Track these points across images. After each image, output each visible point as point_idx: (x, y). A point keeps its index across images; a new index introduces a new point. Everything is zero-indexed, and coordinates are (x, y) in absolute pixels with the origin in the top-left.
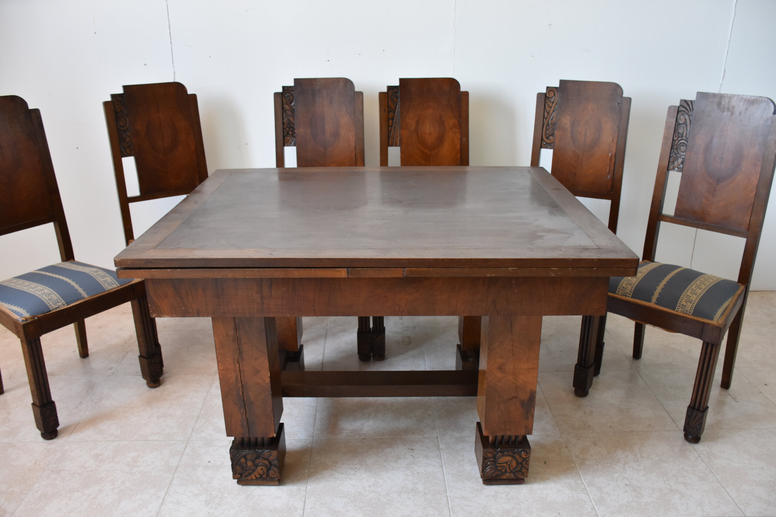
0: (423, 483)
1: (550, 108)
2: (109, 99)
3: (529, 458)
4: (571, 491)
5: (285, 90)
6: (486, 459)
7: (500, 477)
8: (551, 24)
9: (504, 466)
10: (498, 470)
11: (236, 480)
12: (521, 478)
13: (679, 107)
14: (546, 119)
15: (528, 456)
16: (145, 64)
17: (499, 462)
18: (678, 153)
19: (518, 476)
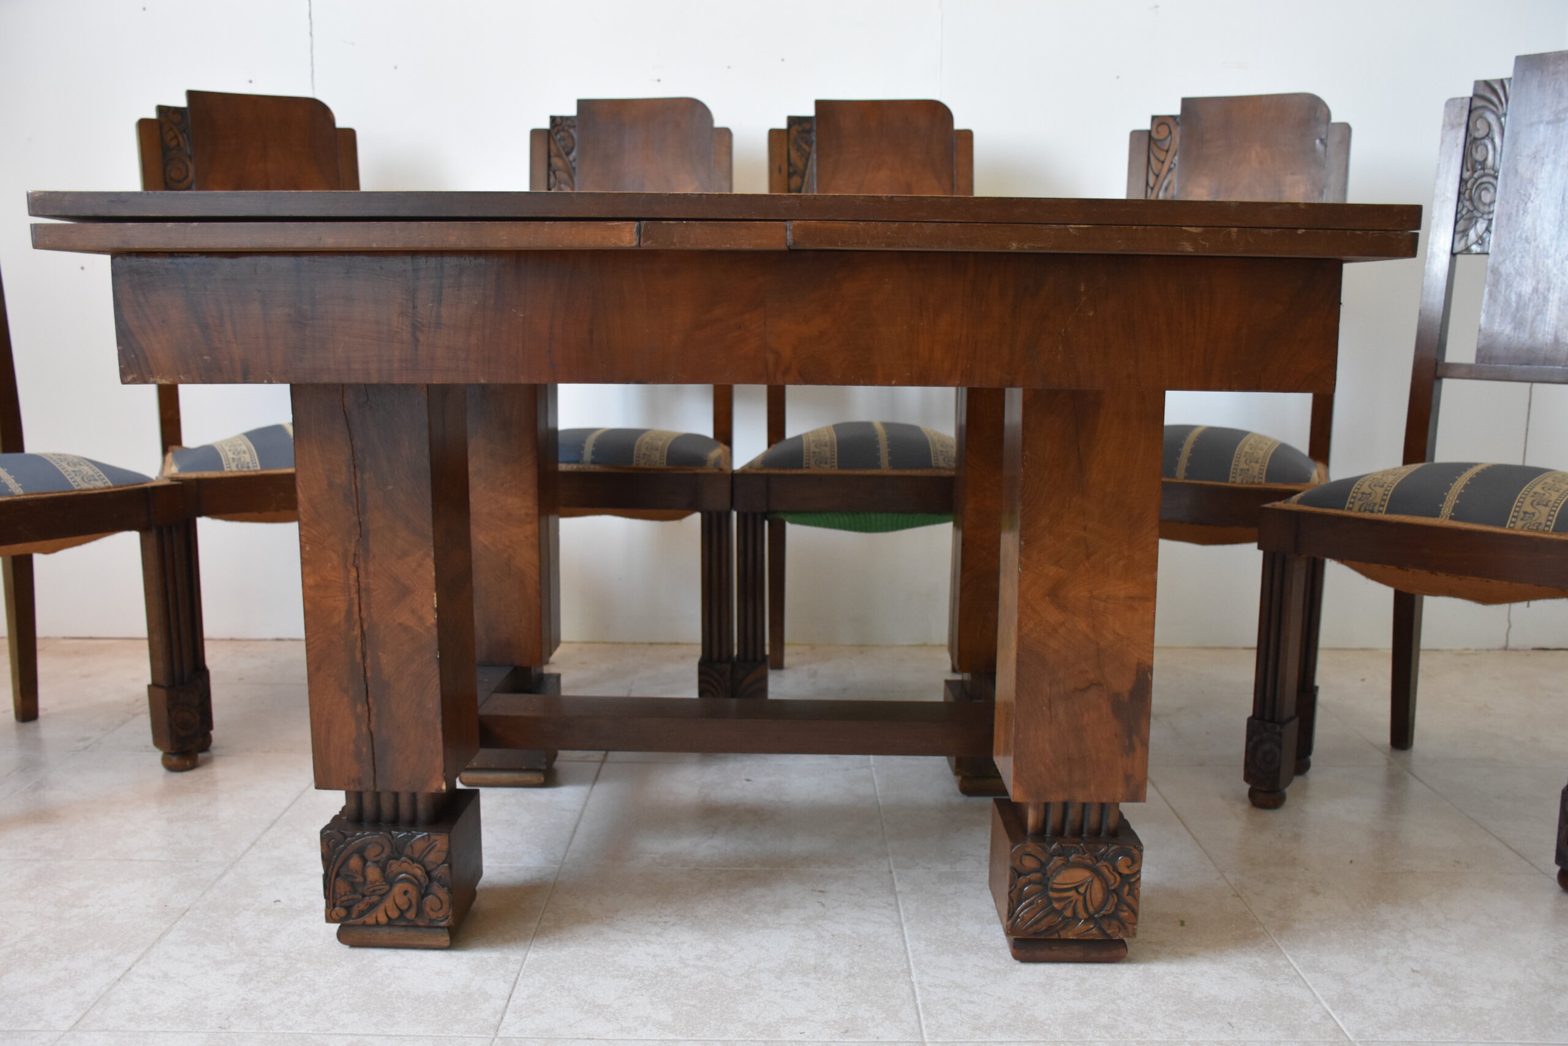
0: (848, 956)
1: (1160, 165)
2: (152, 115)
3: (1138, 876)
4: (1261, 980)
5: (556, 125)
6: (1020, 875)
7: (1058, 932)
9: (1070, 897)
10: (1054, 910)
11: (335, 927)
12: (1117, 938)
13: (1471, 99)
14: (1152, 189)
15: (1135, 869)
16: (251, 82)
17: (1055, 886)
18: (1476, 209)
19: (1109, 932)
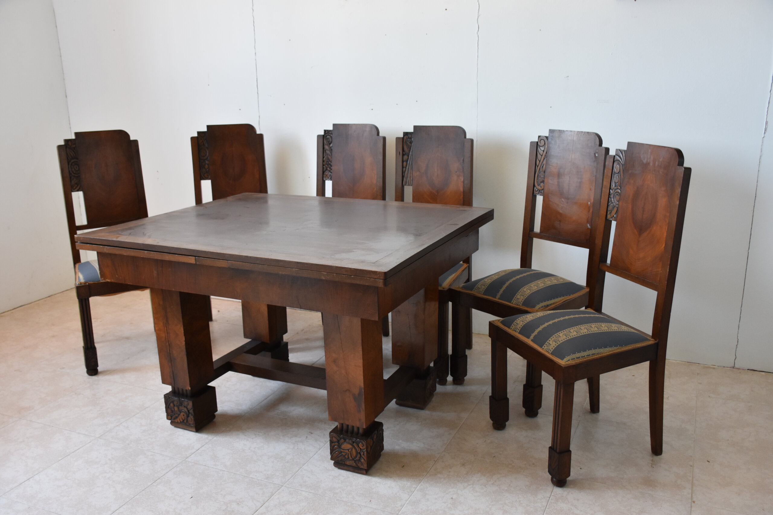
0: (294, 456)
1: (541, 156)
4: (400, 490)
5: (326, 133)
6: (332, 443)
7: (344, 461)
8: (568, 77)
9: (346, 452)
10: (343, 455)
11: (170, 421)
12: (361, 467)
14: (538, 166)
15: (364, 447)
16: (240, 110)
17: (342, 448)
19: (359, 465)
